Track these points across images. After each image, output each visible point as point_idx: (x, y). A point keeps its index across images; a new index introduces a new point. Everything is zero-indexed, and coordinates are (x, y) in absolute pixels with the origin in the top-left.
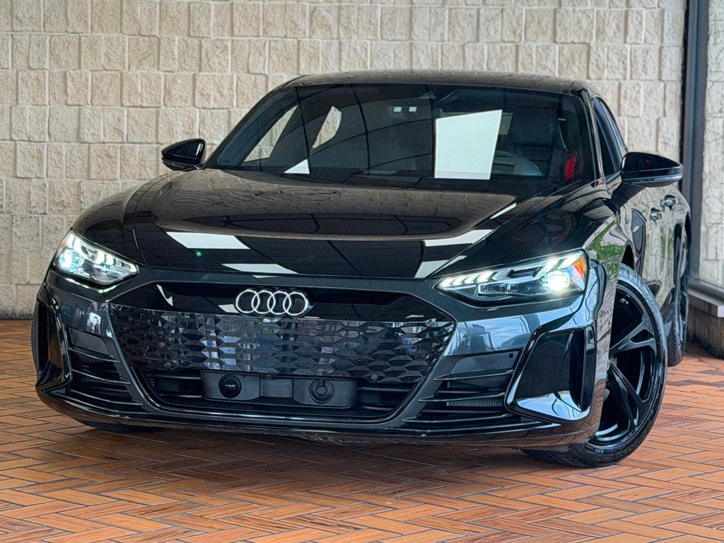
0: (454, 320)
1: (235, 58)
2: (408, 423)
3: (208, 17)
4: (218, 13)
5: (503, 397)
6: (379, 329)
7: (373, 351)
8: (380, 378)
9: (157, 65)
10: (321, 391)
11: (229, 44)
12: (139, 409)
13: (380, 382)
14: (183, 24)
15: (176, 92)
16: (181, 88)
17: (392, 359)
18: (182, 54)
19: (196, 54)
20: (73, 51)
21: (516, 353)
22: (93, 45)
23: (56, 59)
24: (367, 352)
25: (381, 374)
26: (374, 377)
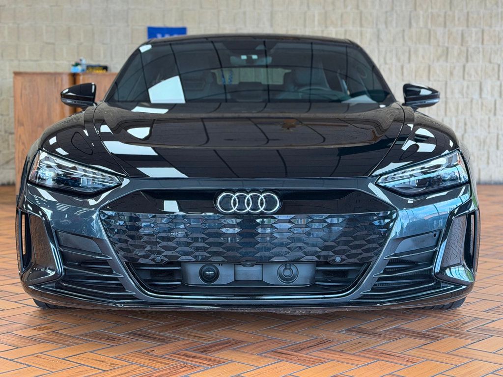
0: (396, 209)
1: (484, 56)
2: (364, 295)
3: (471, 37)
4: (476, 33)
5: (432, 269)
6: (341, 220)
7: (337, 239)
8: (342, 260)
9: (446, 60)
10: (287, 273)
11: (481, 49)
12: (132, 297)
13: (342, 263)
14: (459, 40)
15: (455, 72)
16: (458, 71)
17: (351, 244)
18: (459, 55)
19: (465, 55)
20: (407, 55)
21: (437, 233)
22: (416, 51)
23: (399, 60)
24: (331, 239)
25: (344, 257)
26: (338, 259)
